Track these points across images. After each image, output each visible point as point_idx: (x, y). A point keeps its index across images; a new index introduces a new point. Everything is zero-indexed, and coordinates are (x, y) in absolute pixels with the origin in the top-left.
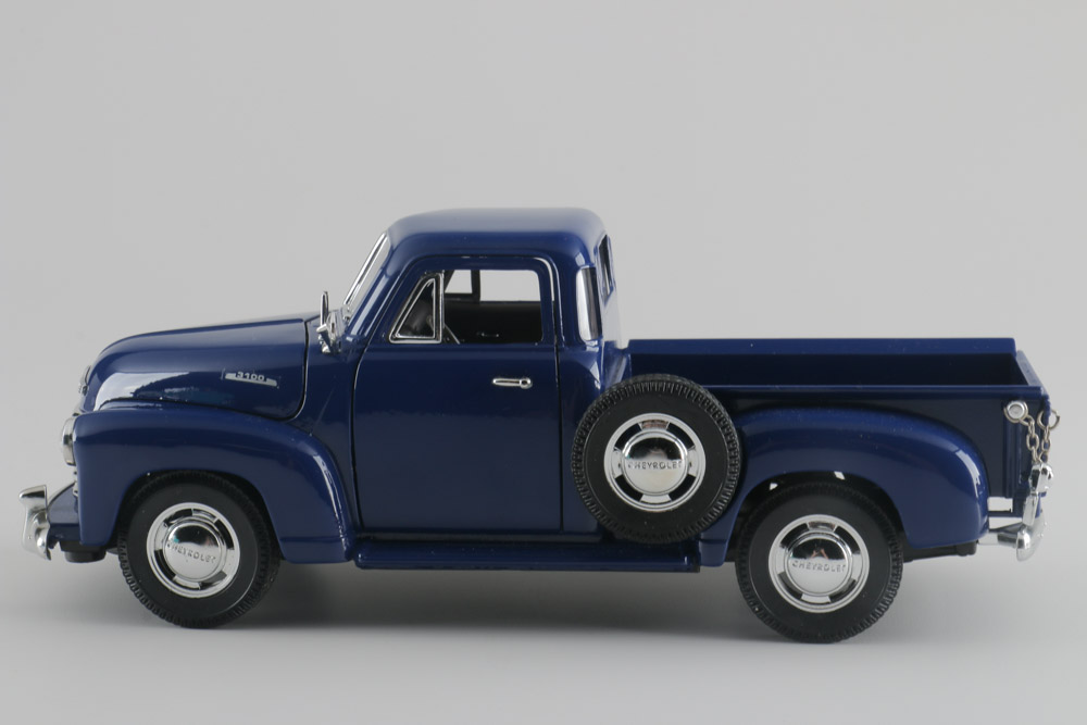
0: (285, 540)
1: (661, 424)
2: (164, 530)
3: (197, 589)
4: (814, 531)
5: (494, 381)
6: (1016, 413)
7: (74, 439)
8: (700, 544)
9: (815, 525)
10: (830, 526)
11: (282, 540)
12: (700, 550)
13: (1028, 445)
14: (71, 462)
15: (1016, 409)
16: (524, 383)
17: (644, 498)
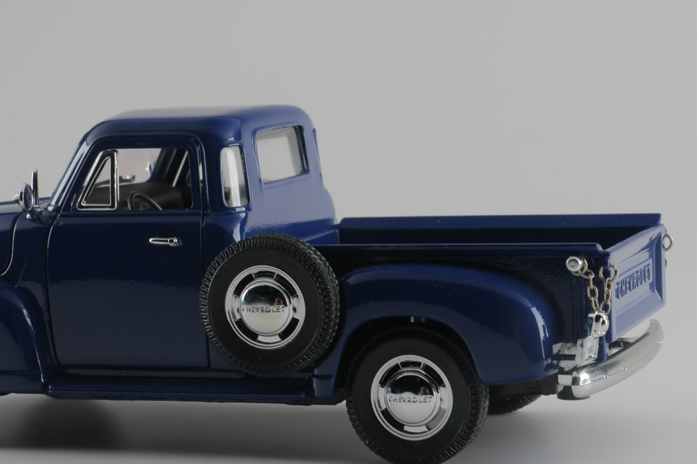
1: (270, 275)
4: (405, 369)
5: (150, 240)
6: (573, 266)
8: (315, 381)
9: (405, 364)
10: (417, 364)
12: (315, 386)
13: (589, 295)
15: (573, 263)
16: (171, 241)
17: (260, 338)
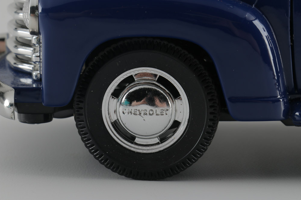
0: (231, 100)
2: (114, 101)
3: (158, 144)
7: (40, 10)
11: (231, 99)
14: (36, 30)
